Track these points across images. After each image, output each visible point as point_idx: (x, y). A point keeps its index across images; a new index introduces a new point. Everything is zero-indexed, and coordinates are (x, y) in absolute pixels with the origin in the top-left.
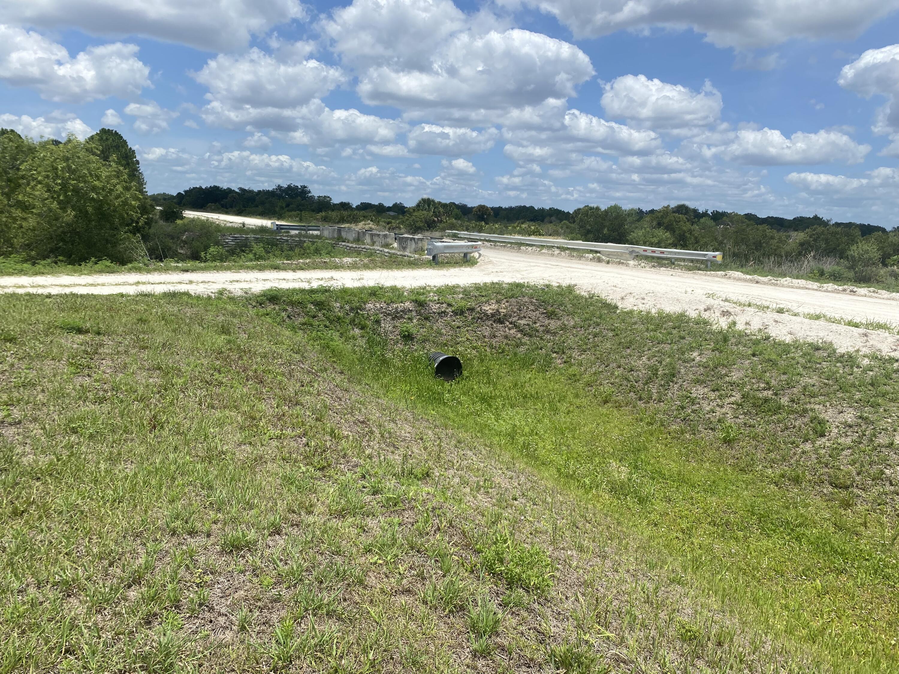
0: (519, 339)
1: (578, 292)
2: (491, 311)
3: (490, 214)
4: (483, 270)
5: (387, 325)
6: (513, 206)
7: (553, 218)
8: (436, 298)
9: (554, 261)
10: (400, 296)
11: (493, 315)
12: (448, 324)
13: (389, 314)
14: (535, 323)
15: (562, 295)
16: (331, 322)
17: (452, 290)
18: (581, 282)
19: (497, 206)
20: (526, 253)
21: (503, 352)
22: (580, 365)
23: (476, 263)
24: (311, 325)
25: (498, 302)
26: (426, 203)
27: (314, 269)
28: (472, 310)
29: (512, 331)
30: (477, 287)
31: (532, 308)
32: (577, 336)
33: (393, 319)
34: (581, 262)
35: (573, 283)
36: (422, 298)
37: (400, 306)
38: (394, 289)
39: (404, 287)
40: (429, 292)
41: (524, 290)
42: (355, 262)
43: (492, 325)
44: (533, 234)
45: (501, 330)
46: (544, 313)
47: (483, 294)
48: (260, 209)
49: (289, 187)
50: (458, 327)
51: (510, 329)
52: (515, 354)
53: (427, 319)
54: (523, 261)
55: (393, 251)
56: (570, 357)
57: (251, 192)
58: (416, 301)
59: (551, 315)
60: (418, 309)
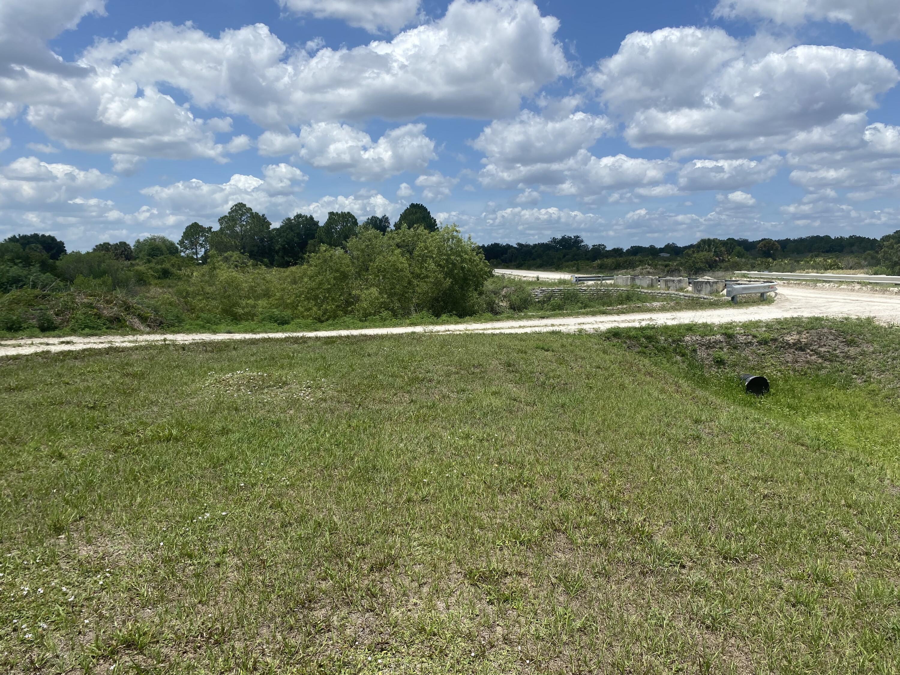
0: (820, 363)
1: (877, 323)
2: (793, 341)
3: (777, 249)
4: (781, 308)
5: (702, 353)
6: (804, 236)
7: (854, 248)
8: (742, 331)
9: (854, 296)
10: (711, 330)
11: (794, 344)
12: (754, 352)
13: (703, 345)
14: (835, 350)
15: (861, 326)
16: (659, 351)
17: (756, 324)
18: (881, 314)
19: (783, 238)
20: (822, 289)
21: (805, 374)
22: (880, 382)
23: (773, 301)
24: (645, 353)
25: (799, 333)
26: (706, 244)
27: (633, 312)
28: (775, 340)
29: (813, 358)
30: (779, 322)
31: (832, 337)
32: (876, 360)
33: (707, 348)
34: (885, 296)
35: (872, 315)
36: (730, 331)
37: (713, 338)
38: (705, 325)
39: (714, 324)
40: (736, 327)
41: (823, 322)
42: (664, 305)
43: (794, 352)
44: (830, 268)
45: (802, 356)
46: (843, 342)
47: (785, 327)
48: (539, 261)
49: (563, 238)
50: (763, 355)
51: (811, 356)
52: (817, 376)
53: (735, 348)
54: (821, 297)
55: (688, 294)
56: (870, 377)
57: (528, 246)
58: (725, 334)
59: (850, 343)
60: (728, 340)
